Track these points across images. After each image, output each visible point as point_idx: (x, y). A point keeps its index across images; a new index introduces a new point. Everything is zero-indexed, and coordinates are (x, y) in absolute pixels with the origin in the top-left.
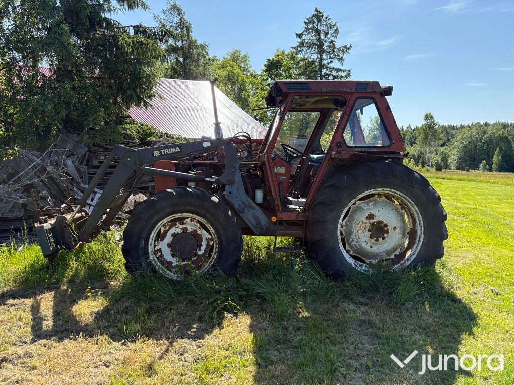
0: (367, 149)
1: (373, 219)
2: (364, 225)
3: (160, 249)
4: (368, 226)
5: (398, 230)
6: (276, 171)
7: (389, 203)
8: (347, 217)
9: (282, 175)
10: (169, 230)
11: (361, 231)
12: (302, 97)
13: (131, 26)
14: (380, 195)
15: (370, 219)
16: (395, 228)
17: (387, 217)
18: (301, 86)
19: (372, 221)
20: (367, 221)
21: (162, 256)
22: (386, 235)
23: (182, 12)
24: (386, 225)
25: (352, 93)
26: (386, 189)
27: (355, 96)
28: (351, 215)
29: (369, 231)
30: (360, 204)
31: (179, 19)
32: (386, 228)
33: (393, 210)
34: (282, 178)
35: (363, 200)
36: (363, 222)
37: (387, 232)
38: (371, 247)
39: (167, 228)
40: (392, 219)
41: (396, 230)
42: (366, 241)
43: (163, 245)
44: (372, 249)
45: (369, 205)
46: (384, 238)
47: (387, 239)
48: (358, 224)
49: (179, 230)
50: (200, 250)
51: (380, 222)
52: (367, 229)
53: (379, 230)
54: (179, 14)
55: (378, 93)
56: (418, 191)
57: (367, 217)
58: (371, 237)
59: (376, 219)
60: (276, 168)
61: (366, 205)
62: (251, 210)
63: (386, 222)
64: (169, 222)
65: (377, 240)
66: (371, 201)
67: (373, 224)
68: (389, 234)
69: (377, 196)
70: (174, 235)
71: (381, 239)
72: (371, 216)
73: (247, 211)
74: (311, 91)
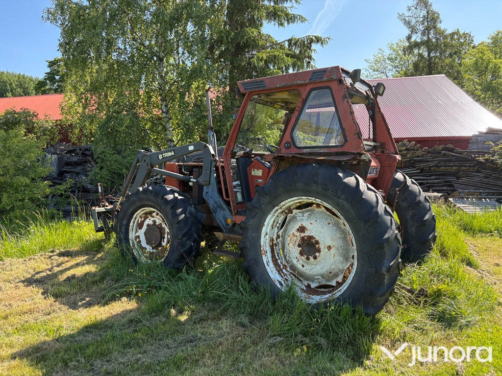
0: (316, 149)
1: (304, 232)
2: (295, 238)
3: (139, 236)
4: (298, 240)
5: (333, 251)
6: (253, 173)
7: (329, 215)
8: (283, 228)
9: (259, 177)
10: (144, 221)
11: (291, 245)
12: (260, 95)
13: (286, 40)
14: (318, 206)
15: (301, 232)
16: (329, 248)
17: (320, 232)
18: (258, 85)
19: (303, 235)
20: (297, 234)
21: (140, 242)
22: (317, 254)
23: (429, 4)
24: (317, 242)
25: (306, 85)
26: (311, 198)
27: (309, 88)
28: (287, 225)
29: (299, 246)
30: (296, 214)
31: (426, 12)
32: (317, 246)
33: (331, 225)
34: (259, 180)
35: (299, 209)
36: (294, 235)
37: (319, 251)
38: (303, 266)
39: (143, 219)
40: (326, 235)
41: (331, 250)
42: (297, 258)
43: (141, 233)
44: (304, 268)
45: (303, 216)
46: (315, 258)
47: (318, 259)
48: (289, 236)
49: (151, 223)
50: (164, 242)
51: (311, 237)
52: (297, 243)
53: (309, 247)
54: (426, 7)
55: (335, 80)
56: (344, 202)
57: (298, 230)
58: (301, 254)
59: (307, 234)
60: (254, 170)
61: (301, 215)
62: (221, 210)
63: (317, 238)
64: (143, 214)
65: (308, 259)
66: (307, 211)
67: (303, 239)
68: (322, 253)
69: (314, 205)
70: (148, 225)
71: (311, 258)
72: (302, 229)
73: (218, 211)
74: (266, 88)
